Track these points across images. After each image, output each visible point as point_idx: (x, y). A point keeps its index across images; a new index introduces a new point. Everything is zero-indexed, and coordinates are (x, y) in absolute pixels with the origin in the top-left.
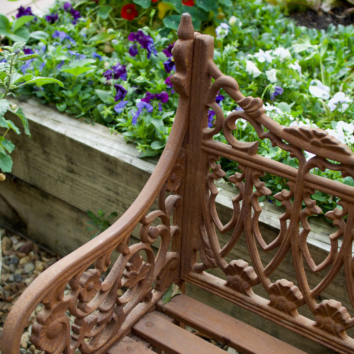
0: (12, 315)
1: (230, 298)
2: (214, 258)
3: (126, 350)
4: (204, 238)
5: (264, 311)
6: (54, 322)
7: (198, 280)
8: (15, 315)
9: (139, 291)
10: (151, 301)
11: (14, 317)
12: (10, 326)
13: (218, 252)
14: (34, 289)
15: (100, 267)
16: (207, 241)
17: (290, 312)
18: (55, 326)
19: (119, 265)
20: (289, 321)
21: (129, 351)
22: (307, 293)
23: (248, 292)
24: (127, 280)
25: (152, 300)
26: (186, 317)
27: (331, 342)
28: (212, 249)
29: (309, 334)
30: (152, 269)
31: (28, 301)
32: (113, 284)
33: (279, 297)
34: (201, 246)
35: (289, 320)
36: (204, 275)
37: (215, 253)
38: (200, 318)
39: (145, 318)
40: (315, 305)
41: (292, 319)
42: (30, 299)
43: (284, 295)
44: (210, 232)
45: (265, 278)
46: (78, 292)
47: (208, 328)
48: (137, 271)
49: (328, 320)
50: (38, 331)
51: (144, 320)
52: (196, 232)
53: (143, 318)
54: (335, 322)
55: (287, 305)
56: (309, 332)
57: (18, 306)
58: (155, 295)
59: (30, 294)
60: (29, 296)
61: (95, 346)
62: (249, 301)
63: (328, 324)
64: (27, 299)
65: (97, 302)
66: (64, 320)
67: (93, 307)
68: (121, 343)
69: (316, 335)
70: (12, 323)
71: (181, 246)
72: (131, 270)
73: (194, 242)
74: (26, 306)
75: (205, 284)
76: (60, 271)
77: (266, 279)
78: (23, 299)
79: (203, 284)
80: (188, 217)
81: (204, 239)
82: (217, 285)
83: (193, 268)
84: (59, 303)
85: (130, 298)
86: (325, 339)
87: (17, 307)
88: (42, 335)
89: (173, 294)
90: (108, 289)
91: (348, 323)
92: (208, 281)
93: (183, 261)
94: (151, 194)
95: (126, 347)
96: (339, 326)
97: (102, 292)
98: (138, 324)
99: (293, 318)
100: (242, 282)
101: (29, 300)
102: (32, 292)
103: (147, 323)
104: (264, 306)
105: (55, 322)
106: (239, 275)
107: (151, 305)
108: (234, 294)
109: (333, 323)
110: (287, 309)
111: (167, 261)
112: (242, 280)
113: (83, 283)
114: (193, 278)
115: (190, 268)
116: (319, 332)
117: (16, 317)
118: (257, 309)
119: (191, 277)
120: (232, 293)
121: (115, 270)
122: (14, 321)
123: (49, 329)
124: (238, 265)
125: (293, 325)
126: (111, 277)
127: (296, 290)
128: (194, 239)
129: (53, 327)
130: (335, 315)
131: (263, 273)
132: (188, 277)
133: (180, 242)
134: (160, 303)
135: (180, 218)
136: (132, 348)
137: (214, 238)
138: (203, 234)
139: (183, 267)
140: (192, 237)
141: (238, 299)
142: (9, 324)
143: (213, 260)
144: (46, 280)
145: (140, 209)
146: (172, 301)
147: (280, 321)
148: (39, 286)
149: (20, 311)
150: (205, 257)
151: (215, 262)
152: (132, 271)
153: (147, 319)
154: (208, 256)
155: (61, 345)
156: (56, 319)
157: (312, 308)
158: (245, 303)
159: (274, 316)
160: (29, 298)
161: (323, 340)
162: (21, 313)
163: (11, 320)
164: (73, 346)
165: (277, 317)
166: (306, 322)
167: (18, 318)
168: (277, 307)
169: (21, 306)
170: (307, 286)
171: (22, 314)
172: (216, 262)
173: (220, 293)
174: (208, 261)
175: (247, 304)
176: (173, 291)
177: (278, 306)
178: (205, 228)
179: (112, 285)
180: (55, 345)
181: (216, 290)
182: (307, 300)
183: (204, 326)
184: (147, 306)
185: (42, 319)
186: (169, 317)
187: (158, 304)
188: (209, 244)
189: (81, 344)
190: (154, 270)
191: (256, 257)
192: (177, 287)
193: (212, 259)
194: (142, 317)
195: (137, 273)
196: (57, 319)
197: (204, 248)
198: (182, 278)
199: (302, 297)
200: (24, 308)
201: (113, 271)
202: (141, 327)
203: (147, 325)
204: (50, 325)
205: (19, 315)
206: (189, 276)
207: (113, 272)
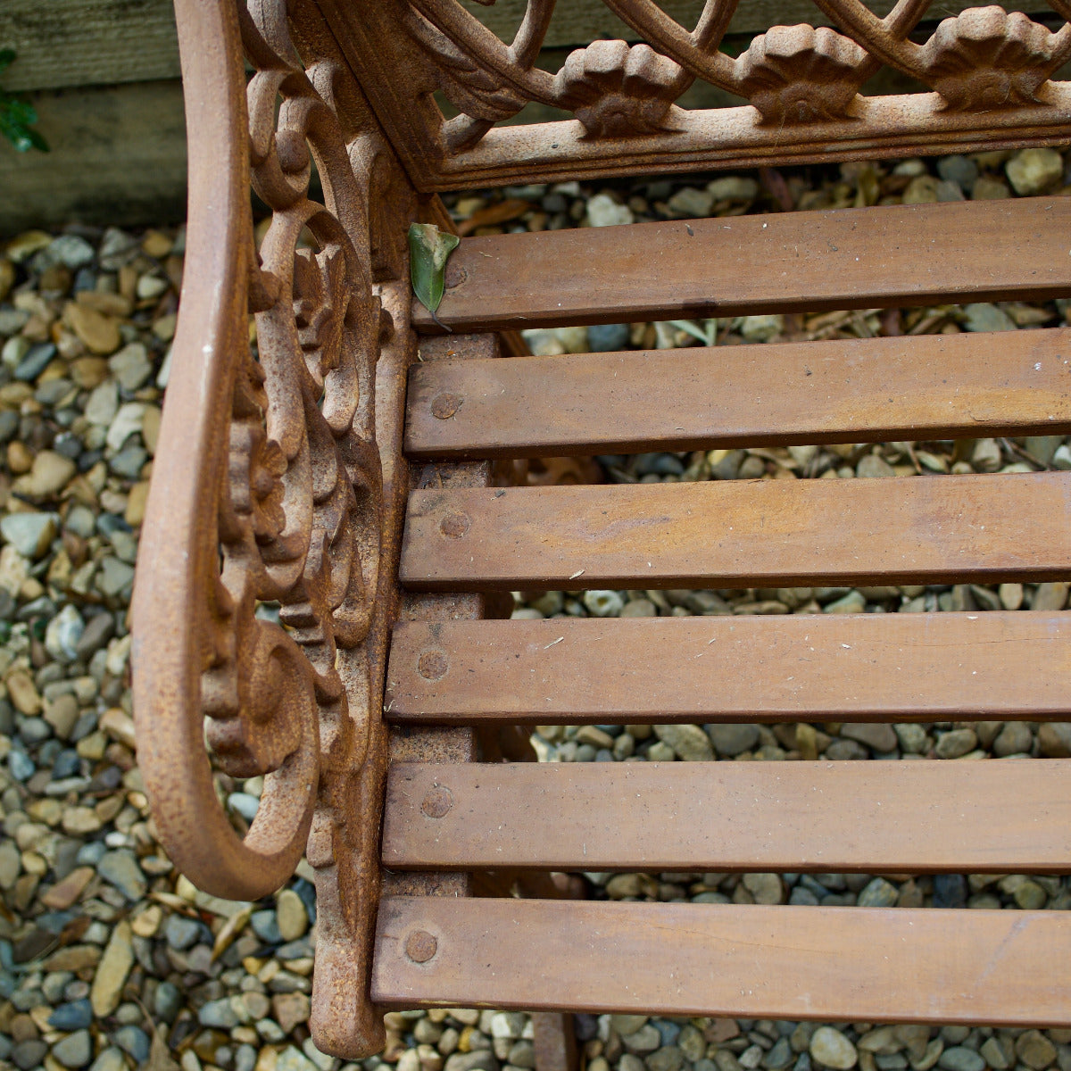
0: (160, 788)
1: (618, 167)
2: (505, 86)
3: (444, 536)
4: (436, 46)
5: (753, 151)
6: (254, 675)
7: (483, 170)
8: (168, 785)
9: (358, 342)
10: (394, 331)
11: (172, 790)
12: (177, 820)
13: (510, 63)
14: (161, 670)
15: (249, 409)
16: (449, 50)
17: (844, 113)
18: (263, 683)
19: (279, 342)
20: (852, 140)
21: (457, 536)
22: (881, 38)
23: (670, 126)
24: (318, 356)
25: (398, 326)
26: (530, 310)
27: (1016, 132)
28: (483, 67)
29: (936, 143)
30: (347, 253)
31: (175, 718)
32: (301, 411)
33: (786, 92)
34: (436, 74)
35: (851, 135)
36: (492, 145)
37: (497, 71)
38: (574, 289)
39: (420, 395)
40: (918, 56)
41: (857, 128)
42: (175, 708)
43: (798, 78)
44: (447, 21)
45: (712, 58)
46: (250, 539)
47: (621, 304)
48: (322, 302)
49: (984, 76)
50: (237, 744)
51: (419, 404)
52: (398, 45)
53: (414, 400)
54: (1008, 72)
55: (822, 101)
56: (933, 138)
57: (153, 751)
58: (389, 300)
59: (162, 693)
60: (163, 704)
61: (364, 600)
62: (689, 148)
63: (986, 91)
64: (166, 714)
65: (300, 498)
66: (270, 644)
67: (303, 524)
68: (415, 524)
69: (957, 137)
70: (176, 809)
71: (370, 106)
72: (310, 317)
73: (409, 74)
74: (180, 735)
75: (513, 171)
76: (185, 554)
77: (717, 62)
78: (152, 722)
79: (506, 173)
80: (344, 16)
81: (439, 49)
82: (554, 153)
83: (444, 144)
84: (233, 622)
85: (356, 391)
86: (993, 133)
87: (155, 759)
88: (251, 738)
89: (438, 260)
90: (299, 437)
91: (1053, 55)
92: (518, 159)
93: (402, 145)
94: (223, 62)
95: (438, 527)
96: (1025, 78)
97: (292, 462)
98: (412, 429)
99: (857, 124)
100: (636, 108)
101: (171, 713)
102: (159, 684)
103: (434, 409)
104: (745, 136)
105: (257, 673)
106: (615, 91)
107: (404, 341)
108: (629, 151)
109: (1004, 77)
110: (828, 110)
111: (365, 190)
112: (634, 100)
113: (242, 503)
114: (462, 173)
115: (438, 153)
116: (965, 122)
117: (176, 786)
118: (728, 154)
119: (455, 173)
120: (618, 151)
121: (276, 367)
122: (179, 801)
123: (256, 706)
124: (599, 69)
125: (869, 144)
126: (282, 397)
127: (832, 44)
128: (406, 68)
129: (261, 692)
130: (1002, 54)
131: (699, 51)
132: (441, 178)
133: (360, 99)
134: (422, 314)
135: (319, 33)
136: (459, 518)
137: (470, 31)
138: (424, 36)
139: (410, 158)
140: (393, 66)
141: (647, 159)
142: (172, 817)
143: (504, 94)
144: (168, 616)
145: (230, 140)
146: (452, 284)
147: (822, 152)
148: (167, 650)
149: (175, 764)
150: (470, 97)
151: (513, 98)
152: (314, 320)
153: (429, 395)
154: (479, 92)
155: (303, 700)
156: (251, 664)
157: (914, 71)
158: (676, 158)
159: (792, 148)
160: (167, 709)
161: (986, 137)
162: (181, 768)
163: (169, 804)
164: (324, 662)
165: (806, 147)
166: (906, 113)
167: (185, 784)
168: (793, 120)
169: (164, 748)
170: (869, 18)
171: (186, 765)
172: (517, 93)
173: (578, 170)
174: (489, 105)
175: (685, 157)
176: (429, 252)
177: (796, 115)
178: (420, 16)
179: (303, 415)
180: (290, 718)
181: (559, 167)
182: (889, 56)
183: (604, 306)
184: (395, 356)
185: (224, 705)
186: (474, 335)
187: (416, 323)
188: (463, 57)
189: (335, 637)
190: (353, 250)
191: (650, 19)
192: (432, 228)
193: (499, 94)
194: (407, 398)
195: (327, 306)
196: (255, 661)
197: (452, 75)
198: (425, 190)
199: (861, 54)
200: (180, 746)
201: (274, 373)
202: (430, 433)
203: (440, 413)
204: (252, 694)
205: (179, 776)
206: (446, 174)
207: (277, 377)
